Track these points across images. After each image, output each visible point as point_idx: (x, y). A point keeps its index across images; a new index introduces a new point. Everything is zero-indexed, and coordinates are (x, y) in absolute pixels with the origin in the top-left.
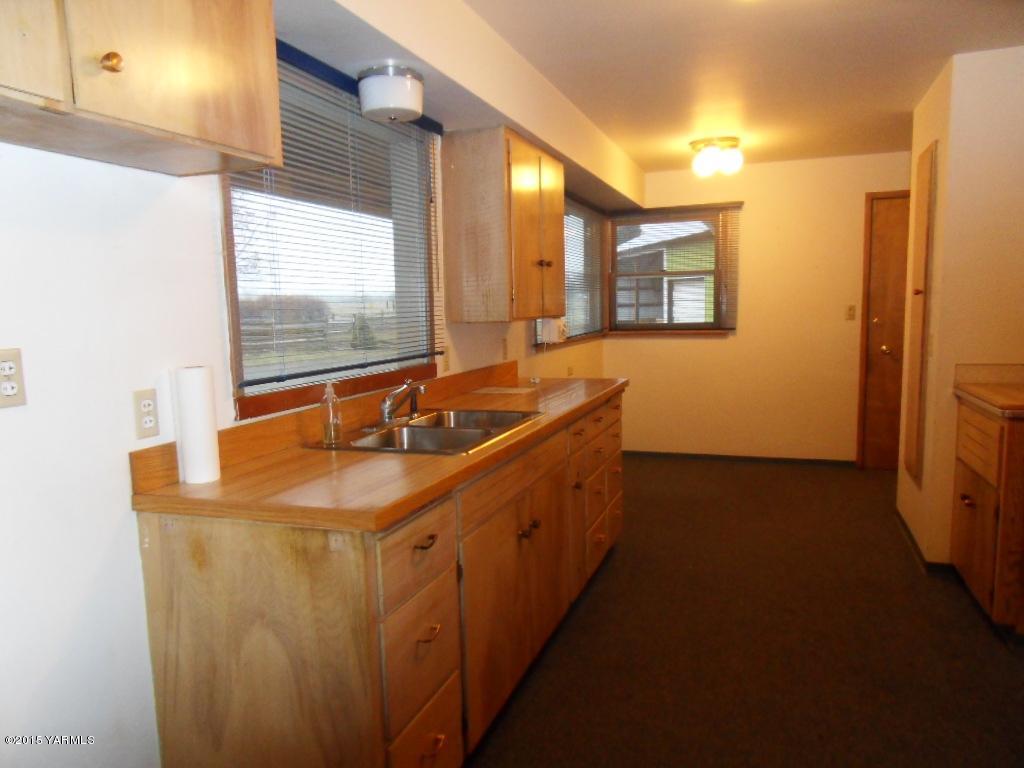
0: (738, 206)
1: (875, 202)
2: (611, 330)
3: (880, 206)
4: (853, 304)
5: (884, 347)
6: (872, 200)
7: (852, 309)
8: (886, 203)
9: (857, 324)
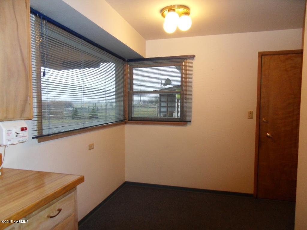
0: (192, 57)
1: (263, 57)
2: (129, 120)
3: (266, 59)
4: (251, 110)
5: (268, 134)
6: (262, 55)
7: (251, 113)
8: (269, 57)
9: (254, 121)
